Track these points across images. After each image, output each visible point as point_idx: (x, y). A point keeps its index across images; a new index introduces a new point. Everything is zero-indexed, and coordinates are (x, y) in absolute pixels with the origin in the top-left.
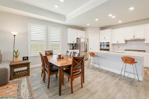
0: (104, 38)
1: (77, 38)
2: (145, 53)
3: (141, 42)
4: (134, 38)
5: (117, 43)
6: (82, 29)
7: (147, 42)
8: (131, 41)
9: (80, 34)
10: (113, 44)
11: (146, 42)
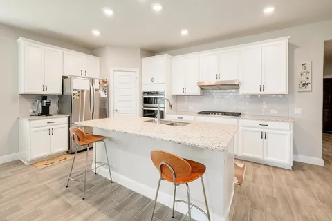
1: (64, 77)
2: (240, 121)
4: (218, 80)
5: (182, 93)
6: (91, 49)
7: (245, 92)
10: (176, 98)
11: (242, 91)
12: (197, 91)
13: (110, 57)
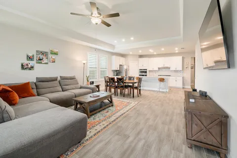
0: (143, 65)
1: (120, 65)
3: (167, 70)
6: (123, 55)
8: (162, 68)
9: (122, 61)
10: (150, 71)
11: (171, 69)
12: (158, 69)
13: (130, 59)
